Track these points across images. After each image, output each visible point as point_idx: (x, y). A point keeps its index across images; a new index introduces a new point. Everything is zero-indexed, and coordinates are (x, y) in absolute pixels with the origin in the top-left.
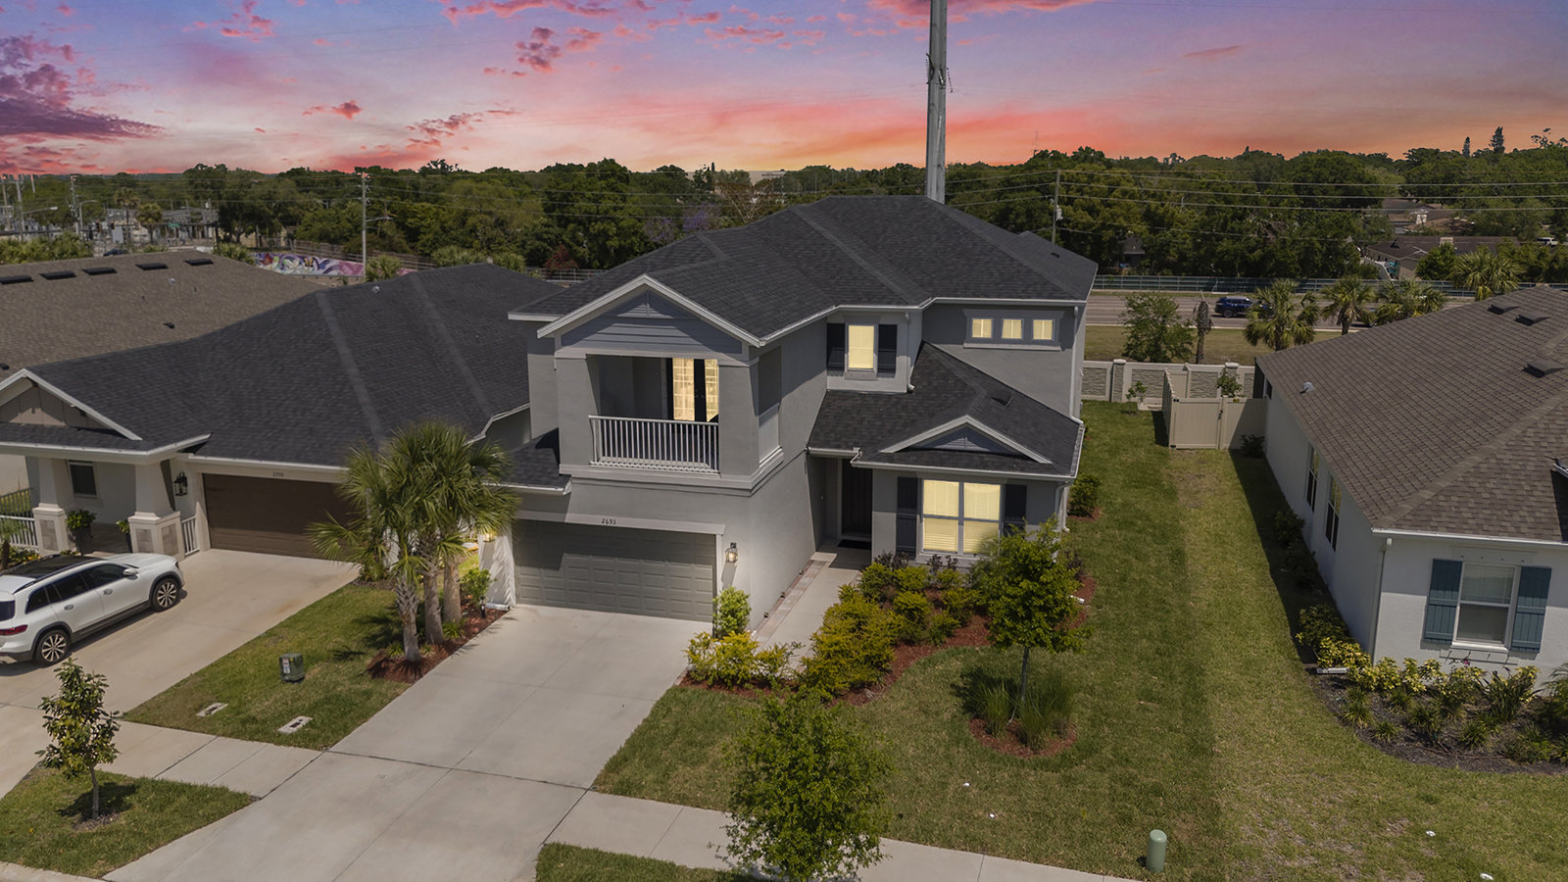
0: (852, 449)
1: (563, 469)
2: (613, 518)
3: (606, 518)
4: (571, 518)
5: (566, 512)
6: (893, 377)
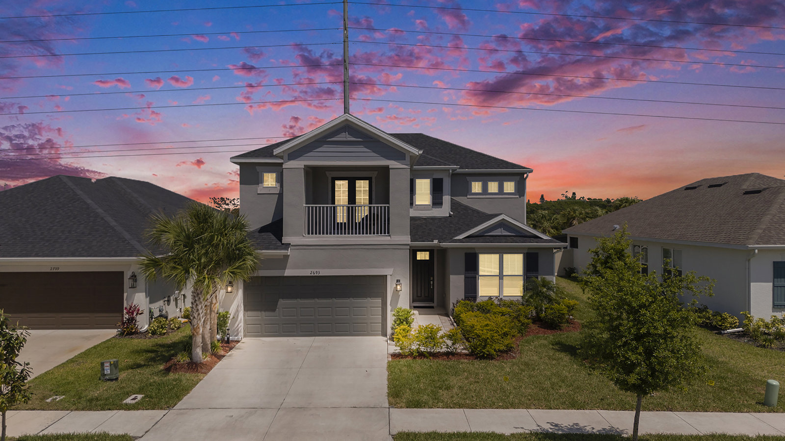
1: (285, 240)
2: (318, 270)
3: (313, 270)
4: (288, 273)
5: (285, 269)
6: (441, 208)
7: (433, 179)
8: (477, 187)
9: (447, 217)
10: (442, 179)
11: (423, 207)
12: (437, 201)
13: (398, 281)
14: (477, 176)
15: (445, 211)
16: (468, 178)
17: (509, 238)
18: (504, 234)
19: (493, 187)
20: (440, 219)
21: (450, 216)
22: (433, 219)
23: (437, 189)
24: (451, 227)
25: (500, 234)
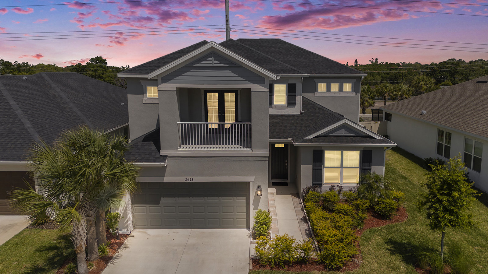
0: (288, 139)
1: (163, 152)
2: (192, 177)
3: (187, 177)
4: (167, 179)
5: (164, 177)
6: (295, 107)
7: (289, 84)
8: (322, 87)
9: (299, 115)
10: (295, 85)
11: (280, 107)
12: (291, 102)
13: (259, 187)
14: (323, 79)
15: (297, 110)
16: (316, 80)
17: (349, 138)
18: (345, 134)
19: (335, 87)
20: (294, 116)
21: (301, 114)
22: (288, 116)
23: (291, 91)
24: (302, 124)
25: (342, 134)
